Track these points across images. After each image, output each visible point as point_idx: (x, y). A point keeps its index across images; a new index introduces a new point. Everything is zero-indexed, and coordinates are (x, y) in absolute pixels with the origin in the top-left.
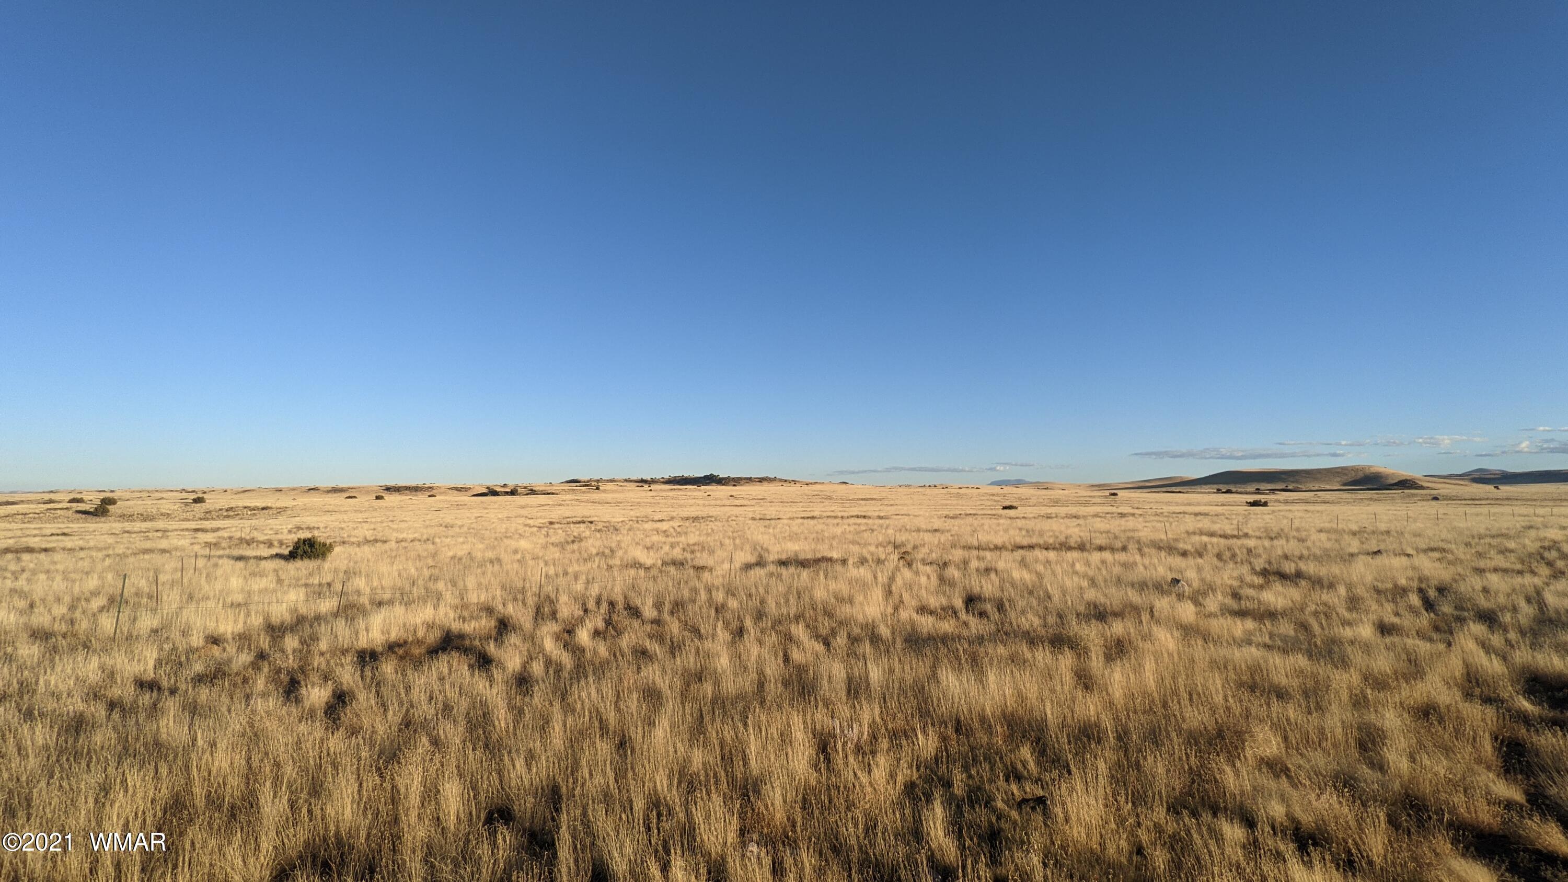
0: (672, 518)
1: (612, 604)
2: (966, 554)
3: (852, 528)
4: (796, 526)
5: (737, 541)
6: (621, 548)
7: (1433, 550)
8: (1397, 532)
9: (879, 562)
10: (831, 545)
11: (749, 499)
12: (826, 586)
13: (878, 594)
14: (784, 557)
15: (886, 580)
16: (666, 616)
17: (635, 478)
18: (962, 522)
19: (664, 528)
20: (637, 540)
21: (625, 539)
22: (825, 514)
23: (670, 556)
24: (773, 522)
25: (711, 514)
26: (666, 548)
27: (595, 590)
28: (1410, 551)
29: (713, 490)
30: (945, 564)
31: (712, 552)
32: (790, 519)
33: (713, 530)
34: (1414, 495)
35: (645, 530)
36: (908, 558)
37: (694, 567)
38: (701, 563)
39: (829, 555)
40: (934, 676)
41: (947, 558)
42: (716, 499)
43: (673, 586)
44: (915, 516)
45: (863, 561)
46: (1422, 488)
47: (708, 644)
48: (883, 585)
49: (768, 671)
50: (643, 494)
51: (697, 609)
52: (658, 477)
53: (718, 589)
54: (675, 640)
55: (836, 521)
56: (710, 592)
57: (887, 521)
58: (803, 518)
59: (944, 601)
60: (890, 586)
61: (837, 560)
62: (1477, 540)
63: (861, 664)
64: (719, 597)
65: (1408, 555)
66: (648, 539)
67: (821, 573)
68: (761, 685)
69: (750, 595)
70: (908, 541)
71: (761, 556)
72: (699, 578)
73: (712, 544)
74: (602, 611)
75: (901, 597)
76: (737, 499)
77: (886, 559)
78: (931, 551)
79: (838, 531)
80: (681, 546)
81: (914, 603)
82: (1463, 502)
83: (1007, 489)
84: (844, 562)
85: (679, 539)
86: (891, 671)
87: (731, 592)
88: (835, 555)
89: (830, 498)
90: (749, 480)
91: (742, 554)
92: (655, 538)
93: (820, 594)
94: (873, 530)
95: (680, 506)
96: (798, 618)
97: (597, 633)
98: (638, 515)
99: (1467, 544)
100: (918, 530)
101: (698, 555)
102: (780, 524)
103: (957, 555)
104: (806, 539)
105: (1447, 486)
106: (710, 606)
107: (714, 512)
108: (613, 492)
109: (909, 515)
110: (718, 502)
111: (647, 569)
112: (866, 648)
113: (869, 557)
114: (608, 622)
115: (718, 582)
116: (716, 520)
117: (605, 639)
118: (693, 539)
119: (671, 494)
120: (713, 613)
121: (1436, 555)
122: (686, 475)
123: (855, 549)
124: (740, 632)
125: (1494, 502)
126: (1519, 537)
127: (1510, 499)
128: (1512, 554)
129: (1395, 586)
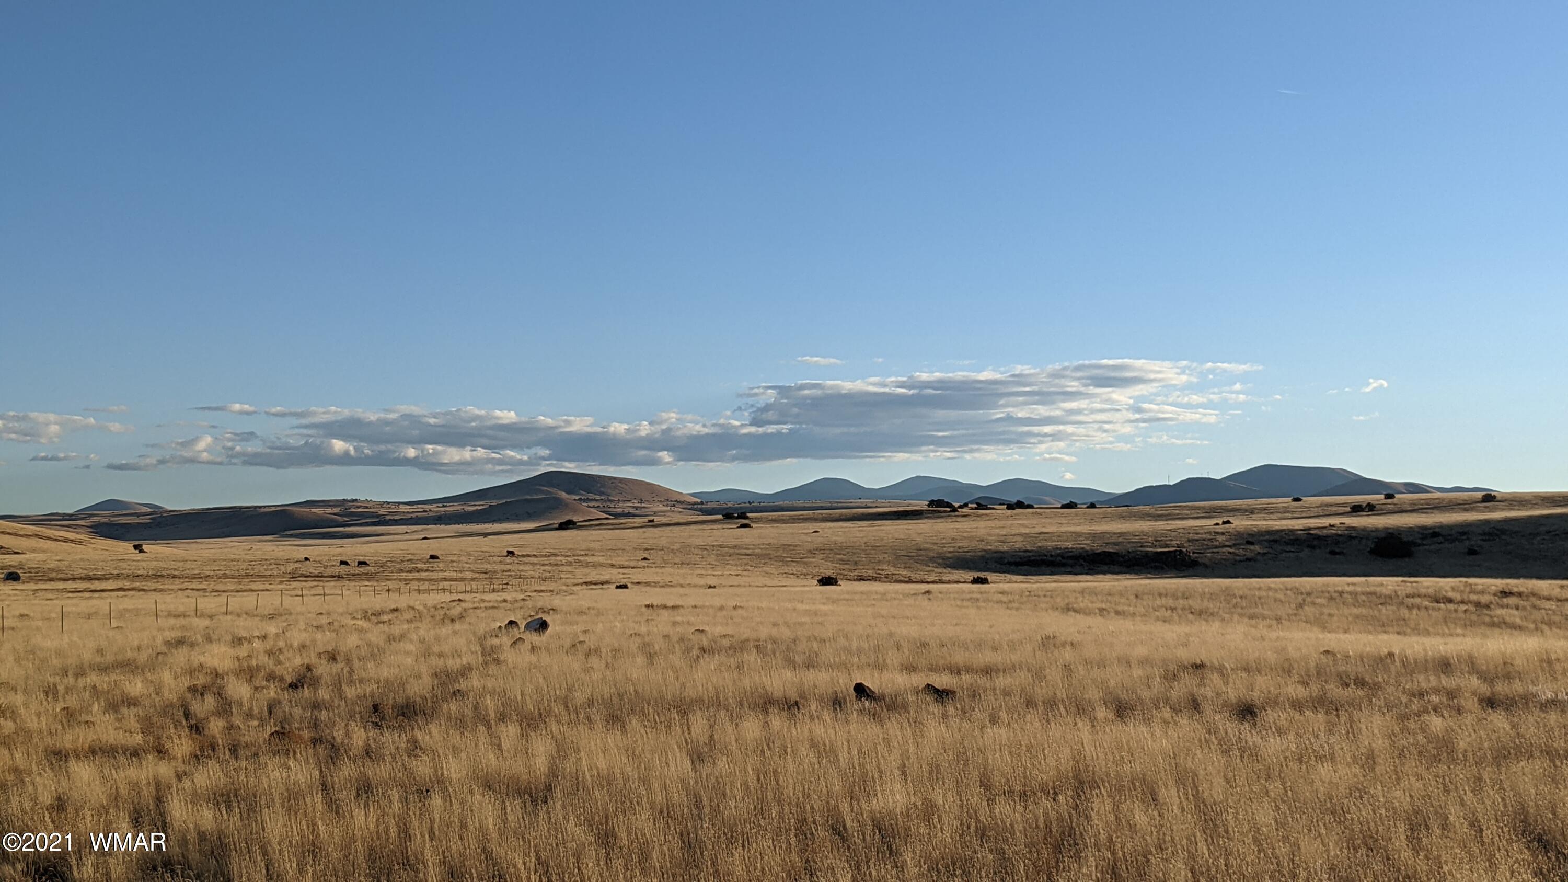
82: (68, 585)
125: (127, 584)
126: (153, 668)
127: (157, 576)
128: (133, 710)
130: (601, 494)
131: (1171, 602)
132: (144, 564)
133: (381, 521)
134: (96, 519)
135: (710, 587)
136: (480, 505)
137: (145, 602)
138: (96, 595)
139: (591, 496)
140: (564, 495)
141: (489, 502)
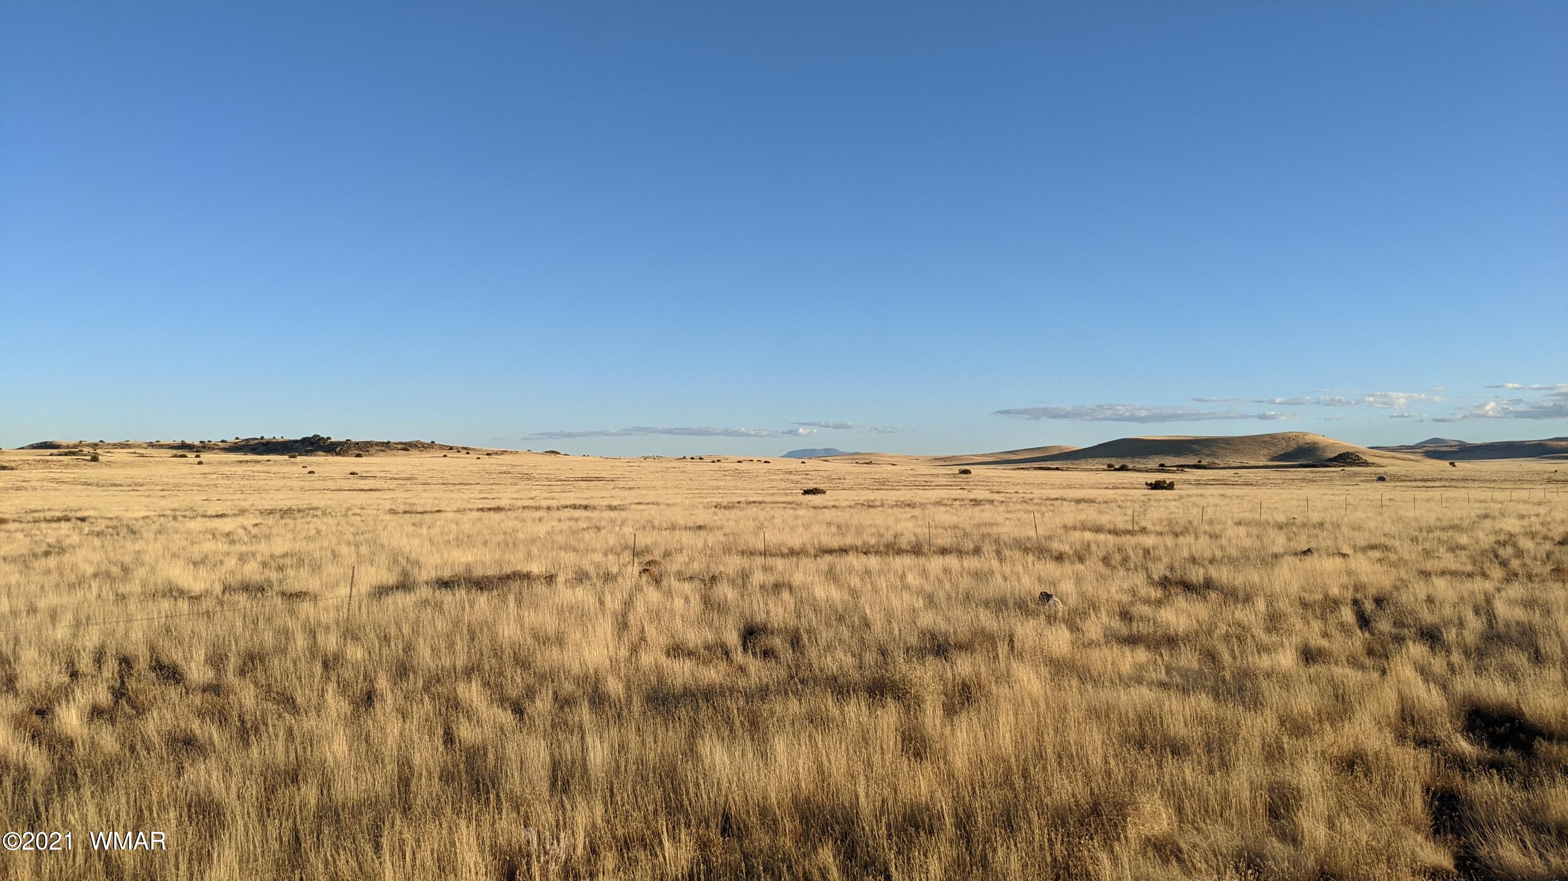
0: (242, 512)
1: (126, 662)
2: (745, 562)
3: (564, 526)
4: (467, 522)
5: (364, 549)
6: (142, 564)
7: (1373, 547)
8: (1332, 524)
9: (608, 577)
10: (529, 553)
11: (385, 478)
12: (520, 619)
13: (605, 628)
14: (447, 574)
15: (618, 606)
16: (231, 678)
17: (169, 441)
18: (741, 514)
19: (227, 530)
20: (175, 550)
21: (152, 548)
22: (519, 503)
23: (239, 577)
24: (426, 516)
25: (315, 504)
26: (231, 563)
27: (91, 639)
28: (1346, 550)
29: (319, 464)
30: (713, 579)
31: (316, 568)
32: (458, 511)
33: (318, 532)
34: (1356, 474)
35: (189, 533)
36: (655, 570)
37: (283, 594)
38: (297, 587)
39: (525, 570)
40: (692, 751)
41: (716, 569)
42: (325, 479)
43: (245, 627)
44: (668, 505)
45: (581, 577)
46: (1366, 464)
47: (309, 723)
48: (615, 615)
49: (417, 760)
50: (187, 467)
51: (289, 664)
52: (215, 439)
53: (327, 628)
54: (247, 717)
55: (538, 514)
56: (313, 634)
57: (623, 514)
58: (482, 510)
59: (710, 637)
60: (624, 615)
61: (538, 577)
62: (1425, 534)
63: (575, 739)
64: (330, 642)
65: (1344, 555)
66: (196, 549)
67: (511, 597)
68: (405, 782)
69: (386, 639)
70: (656, 544)
71: (405, 574)
72: (292, 612)
73: (317, 555)
74: (106, 674)
75: (643, 631)
76: (363, 478)
77: (619, 573)
78: (692, 560)
79: (541, 530)
80: (259, 558)
81: (664, 640)
82: (1414, 484)
83: (812, 464)
84: (550, 579)
85: (254, 548)
86: (623, 747)
87: (351, 633)
88: (535, 568)
89: (528, 477)
90: (386, 446)
91: (372, 570)
92: (209, 546)
93: (508, 631)
94: (599, 529)
95: (258, 491)
96: (469, 672)
97: (96, 712)
98: (176, 506)
99: (1414, 540)
100: (673, 527)
101: (291, 573)
102: (440, 520)
103: (733, 564)
104: (486, 543)
105: (1396, 461)
106: (313, 656)
107: (320, 500)
108: (125, 464)
109: (658, 504)
110: (329, 484)
111: (195, 599)
112: (585, 714)
113: (592, 571)
114: (119, 693)
115: (328, 618)
116: (324, 513)
117: (113, 721)
118: (280, 546)
119: (240, 470)
120: (318, 669)
121: (1377, 554)
122: (268, 436)
123: (569, 558)
124: (369, 698)
125: (1447, 484)
126: (1472, 529)
127: (1465, 480)
128: (1463, 552)
129: (1326, 596)
132: (1456, 473)
134: (1426, 448)
137: (1462, 493)
138: (1429, 489)
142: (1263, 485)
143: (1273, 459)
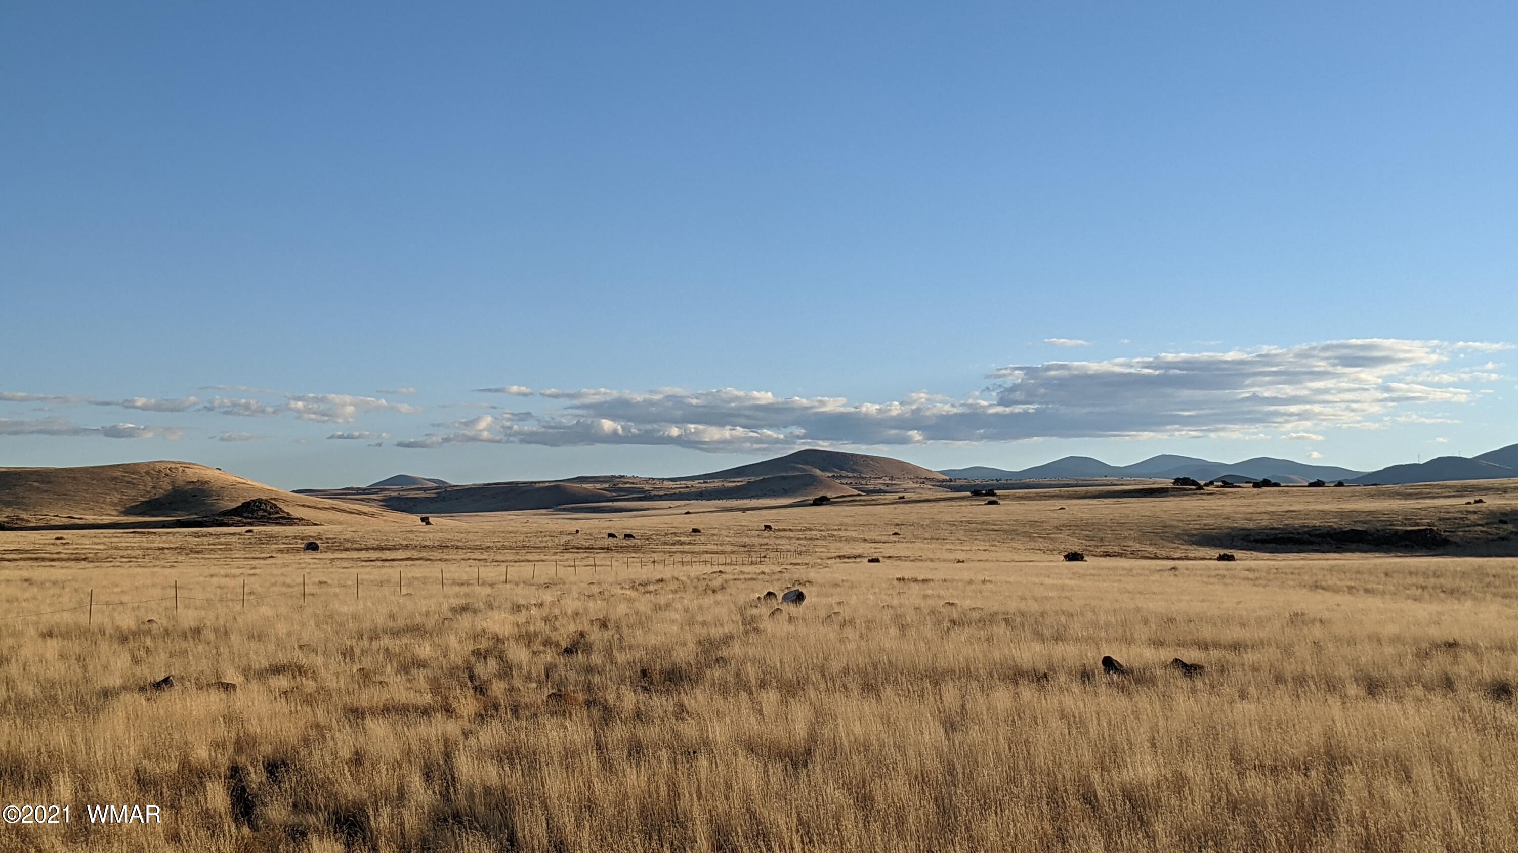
7: (277, 670)
8: (216, 631)
28: (232, 676)
34: (271, 538)
46: (290, 520)
62: (366, 643)
65: (228, 687)
82: (364, 555)
99: (348, 654)
105: (331, 515)
121: (283, 682)
125: (415, 554)
126: (440, 633)
127: (443, 547)
128: (423, 672)
129: (185, 764)
130: (854, 471)
131: (1421, 581)
132: (431, 536)
133: (647, 496)
134: (386, 493)
135: (959, 561)
136: (739, 482)
137: (432, 571)
138: (387, 564)
139: (844, 473)
140: (818, 472)
141: (747, 479)
142: (109, 559)
143: (128, 512)
